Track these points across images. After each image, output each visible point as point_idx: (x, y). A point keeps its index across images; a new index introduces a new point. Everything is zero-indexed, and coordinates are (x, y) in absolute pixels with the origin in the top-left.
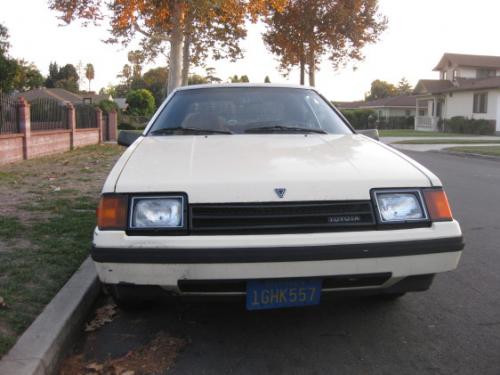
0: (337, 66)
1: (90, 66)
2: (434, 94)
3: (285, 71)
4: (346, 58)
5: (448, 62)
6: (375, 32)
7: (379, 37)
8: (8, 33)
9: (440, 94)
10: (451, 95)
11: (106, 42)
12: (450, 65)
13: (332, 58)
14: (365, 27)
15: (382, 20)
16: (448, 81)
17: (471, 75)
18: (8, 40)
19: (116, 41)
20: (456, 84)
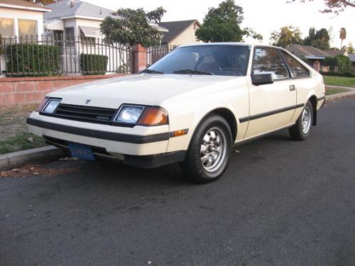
1: (343, 29)
8: (243, 11)
11: (323, 12)
18: (243, 15)
19: (330, 11)
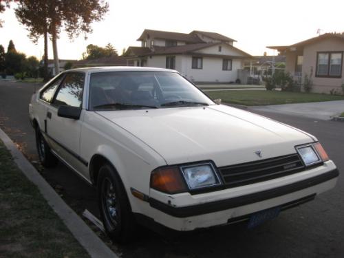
0: (72, 35)
2: (139, 57)
3: (34, 38)
4: (78, 30)
5: (147, 35)
6: (100, 13)
7: (102, 17)
9: (143, 56)
10: (151, 57)
12: (149, 37)
13: (68, 30)
14: (92, 9)
15: (104, 5)
16: (147, 48)
17: (162, 44)
20: (153, 50)
